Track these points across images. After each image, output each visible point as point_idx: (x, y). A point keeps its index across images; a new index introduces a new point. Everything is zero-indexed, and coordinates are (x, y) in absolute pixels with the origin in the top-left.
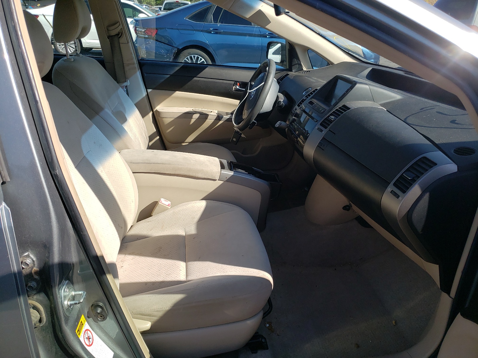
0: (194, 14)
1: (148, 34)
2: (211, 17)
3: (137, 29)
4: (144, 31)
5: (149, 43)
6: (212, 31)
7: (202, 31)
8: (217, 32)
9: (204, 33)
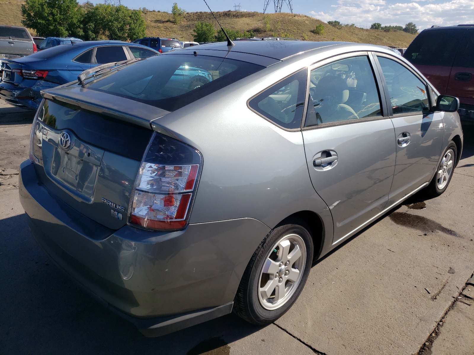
0: (79, 56)
2: (94, 58)
3: (23, 71)
4: (34, 73)
5: (41, 84)
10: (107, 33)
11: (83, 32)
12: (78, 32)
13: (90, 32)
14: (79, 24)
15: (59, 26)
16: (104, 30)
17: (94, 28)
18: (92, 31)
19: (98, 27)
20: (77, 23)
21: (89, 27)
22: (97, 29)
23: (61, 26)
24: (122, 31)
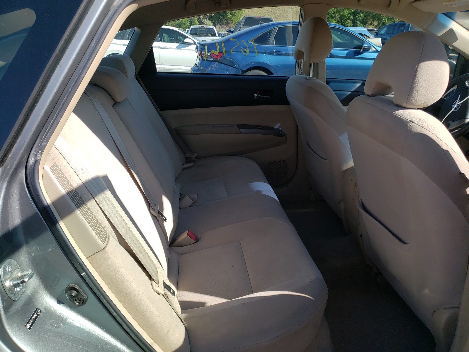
0: (257, 37)
1: (214, 57)
2: (272, 39)
3: (203, 52)
4: (210, 55)
5: (214, 66)
6: (274, 53)
7: (265, 53)
8: (279, 54)
9: (267, 55)
10: (375, 23)
11: (351, 24)
12: (347, 24)
13: (359, 23)
14: (349, 16)
15: (331, 19)
16: (373, 20)
17: (363, 19)
18: (360, 22)
19: (368, 17)
20: (348, 14)
21: (358, 18)
22: (366, 20)
23: (333, 19)
24: (391, 20)
